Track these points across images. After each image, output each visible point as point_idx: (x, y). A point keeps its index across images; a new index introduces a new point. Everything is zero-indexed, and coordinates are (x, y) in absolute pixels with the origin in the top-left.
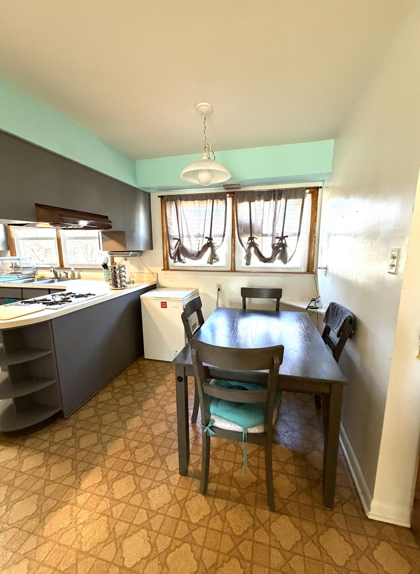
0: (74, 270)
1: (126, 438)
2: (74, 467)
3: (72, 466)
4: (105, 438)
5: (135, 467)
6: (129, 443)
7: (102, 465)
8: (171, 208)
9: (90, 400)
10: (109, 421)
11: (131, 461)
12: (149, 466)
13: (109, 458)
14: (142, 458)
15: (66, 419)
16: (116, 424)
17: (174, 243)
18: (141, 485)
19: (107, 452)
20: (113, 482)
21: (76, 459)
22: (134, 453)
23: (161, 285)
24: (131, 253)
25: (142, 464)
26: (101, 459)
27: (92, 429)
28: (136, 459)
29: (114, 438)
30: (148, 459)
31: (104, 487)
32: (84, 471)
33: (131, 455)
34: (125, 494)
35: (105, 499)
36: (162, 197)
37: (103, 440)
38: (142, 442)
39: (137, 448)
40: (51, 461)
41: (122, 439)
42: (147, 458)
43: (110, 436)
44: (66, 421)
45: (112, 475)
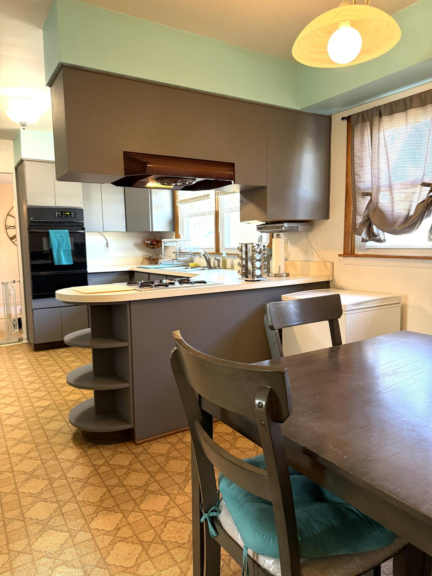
0: (226, 255)
1: (173, 500)
2: (103, 499)
3: (101, 497)
4: (154, 487)
5: (152, 541)
6: (172, 508)
7: (126, 515)
8: (362, 135)
9: (175, 433)
10: (173, 469)
11: (155, 530)
12: (168, 550)
13: (138, 511)
14: (169, 535)
15: (136, 444)
16: (177, 477)
17: (363, 203)
18: (142, 567)
19: (142, 502)
20: (119, 541)
21: (110, 492)
22: (166, 524)
23: (338, 285)
24: (286, 225)
25: (163, 542)
26: (130, 506)
27: (150, 469)
28: (163, 531)
29: (162, 491)
30: (174, 542)
31: (108, 539)
32: (106, 509)
33: (161, 524)
34: (118, 564)
35: (98, 552)
36: (348, 119)
37: (149, 487)
38: (187, 517)
39: (175, 519)
40: (92, 480)
41: (167, 498)
42: (175, 540)
43: (159, 487)
44: (135, 447)
45: (125, 532)
